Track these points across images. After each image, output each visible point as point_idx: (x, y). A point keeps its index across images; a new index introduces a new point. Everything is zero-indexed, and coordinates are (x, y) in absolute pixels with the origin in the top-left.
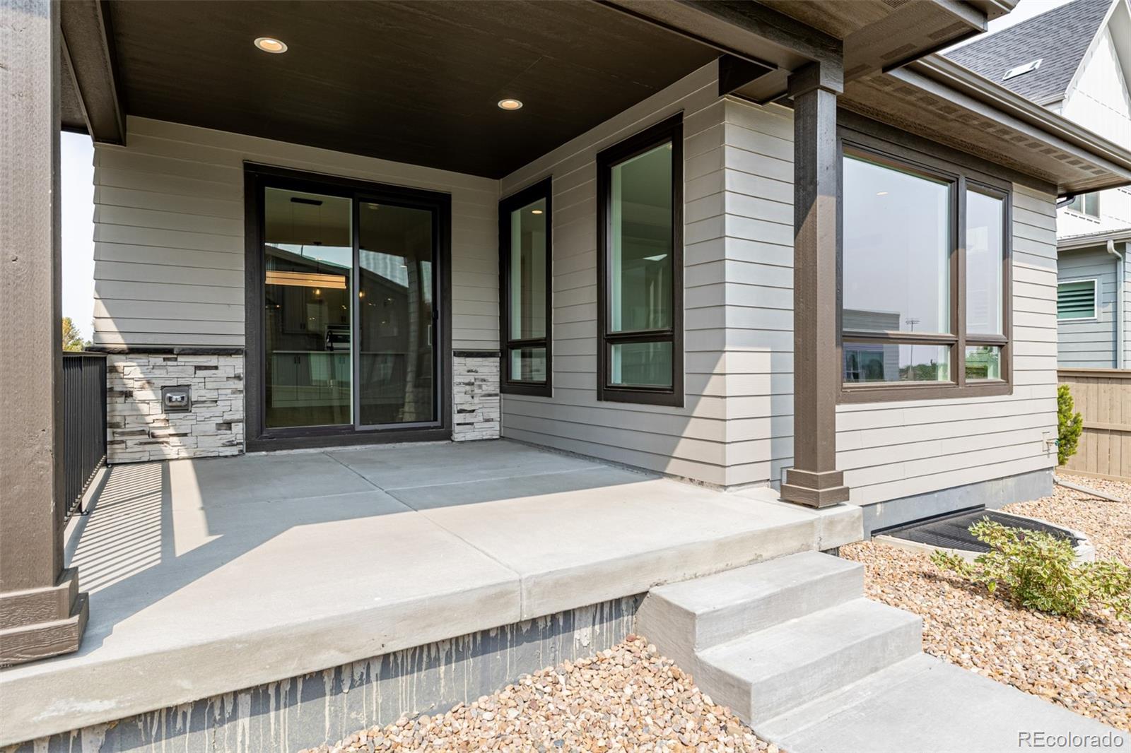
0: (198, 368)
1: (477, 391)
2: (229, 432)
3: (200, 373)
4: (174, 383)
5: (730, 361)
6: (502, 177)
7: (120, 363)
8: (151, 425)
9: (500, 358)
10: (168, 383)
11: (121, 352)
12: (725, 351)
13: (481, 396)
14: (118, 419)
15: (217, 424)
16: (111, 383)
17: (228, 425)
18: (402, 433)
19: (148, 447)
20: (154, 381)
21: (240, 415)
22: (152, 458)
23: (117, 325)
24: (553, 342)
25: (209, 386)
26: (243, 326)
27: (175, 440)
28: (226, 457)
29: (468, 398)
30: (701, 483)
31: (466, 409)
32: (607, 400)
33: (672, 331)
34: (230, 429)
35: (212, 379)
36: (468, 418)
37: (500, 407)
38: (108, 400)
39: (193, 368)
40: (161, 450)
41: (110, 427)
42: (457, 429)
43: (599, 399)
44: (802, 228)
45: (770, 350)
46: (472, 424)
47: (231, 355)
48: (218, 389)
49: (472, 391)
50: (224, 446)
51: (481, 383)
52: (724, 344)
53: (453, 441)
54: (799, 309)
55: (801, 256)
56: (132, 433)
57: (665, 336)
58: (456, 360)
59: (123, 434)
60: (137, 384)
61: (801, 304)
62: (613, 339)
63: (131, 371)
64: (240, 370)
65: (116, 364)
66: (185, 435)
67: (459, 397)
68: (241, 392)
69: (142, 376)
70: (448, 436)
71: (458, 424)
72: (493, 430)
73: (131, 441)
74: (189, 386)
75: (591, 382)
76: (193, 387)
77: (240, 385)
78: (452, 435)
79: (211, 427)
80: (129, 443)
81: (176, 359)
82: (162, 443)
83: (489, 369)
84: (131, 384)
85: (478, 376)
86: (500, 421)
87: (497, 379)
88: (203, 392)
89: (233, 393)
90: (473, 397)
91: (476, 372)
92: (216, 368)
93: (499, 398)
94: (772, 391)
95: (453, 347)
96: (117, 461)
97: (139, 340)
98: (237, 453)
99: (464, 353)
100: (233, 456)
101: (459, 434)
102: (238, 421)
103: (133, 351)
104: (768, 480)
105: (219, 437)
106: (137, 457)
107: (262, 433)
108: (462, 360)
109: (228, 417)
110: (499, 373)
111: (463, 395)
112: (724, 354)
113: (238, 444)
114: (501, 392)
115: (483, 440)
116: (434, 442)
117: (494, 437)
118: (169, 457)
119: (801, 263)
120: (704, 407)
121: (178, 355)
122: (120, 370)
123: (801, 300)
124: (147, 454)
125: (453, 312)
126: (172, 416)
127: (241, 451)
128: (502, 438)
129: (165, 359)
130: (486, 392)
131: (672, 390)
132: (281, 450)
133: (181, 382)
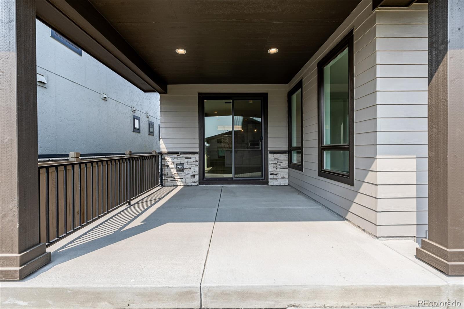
0: (186, 158)
1: (278, 166)
2: (194, 178)
3: (186, 160)
4: (179, 163)
5: (380, 164)
6: (288, 83)
7: (166, 157)
8: (174, 175)
9: (288, 154)
10: (178, 163)
11: (166, 154)
12: (377, 158)
13: (280, 169)
14: (166, 173)
15: (191, 176)
16: (164, 163)
17: (194, 176)
18: (249, 181)
19: (173, 181)
20: (174, 162)
21: (197, 173)
22: (174, 185)
23: (166, 146)
24: (303, 148)
25: (189, 164)
26: (198, 145)
27: (179, 180)
28: (193, 186)
29: (275, 169)
30: (364, 230)
31: (274, 173)
32: (322, 176)
33: (349, 146)
34: (195, 177)
35: (189, 162)
36: (275, 177)
37: (288, 173)
38: (163, 167)
39: (184, 158)
40: (176, 183)
41: (164, 175)
42: (270, 181)
43: (319, 176)
44: (434, 77)
45: (416, 157)
46: (276, 179)
47: (194, 154)
48: (191, 165)
49: (276, 166)
50: (193, 182)
51: (280, 164)
52: (376, 154)
53: (269, 185)
54: (432, 132)
55: (434, 96)
56: (169, 177)
57: (346, 148)
58: (270, 155)
59: (167, 177)
60: (170, 163)
61: (434, 129)
62: (324, 148)
63: (169, 159)
64: (197, 159)
65: (165, 157)
66: (182, 178)
67: (271, 169)
68: (198, 166)
69: (171, 161)
70: (267, 183)
71: (271, 179)
72: (285, 182)
73: (169, 179)
74: (183, 164)
75: (315, 167)
76: (184, 164)
77: (197, 163)
78: (268, 183)
79: (189, 176)
80: (169, 180)
81: (180, 156)
82: (177, 180)
83: (284, 158)
84: (169, 163)
85: (278, 161)
86: (288, 178)
87: (287, 162)
88: (187, 166)
89: (195, 166)
90: (277, 169)
91: (278, 159)
92: (191, 158)
93: (287, 169)
94: (417, 182)
95: (269, 150)
96: (165, 185)
97: (171, 150)
98: (196, 185)
99: (273, 152)
100: (195, 186)
101: (271, 183)
102: (197, 175)
103: (169, 153)
104: (414, 236)
105: (191, 180)
106: (170, 184)
107: (204, 179)
108: (272, 155)
109: (194, 173)
110: (287, 160)
111: (273, 168)
112: (376, 160)
113: (197, 182)
114: (289, 167)
115: (281, 185)
116: (262, 185)
117: (286, 185)
118: (178, 185)
119: (434, 101)
120: (365, 188)
121: (180, 154)
122: (166, 159)
123: (434, 126)
124: (173, 183)
125: (269, 137)
126: (179, 173)
127: (198, 184)
128: (289, 185)
129: (177, 156)
130: (282, 167)
131: (348, 176)
132: (210, 184)
133: (182, 162)
